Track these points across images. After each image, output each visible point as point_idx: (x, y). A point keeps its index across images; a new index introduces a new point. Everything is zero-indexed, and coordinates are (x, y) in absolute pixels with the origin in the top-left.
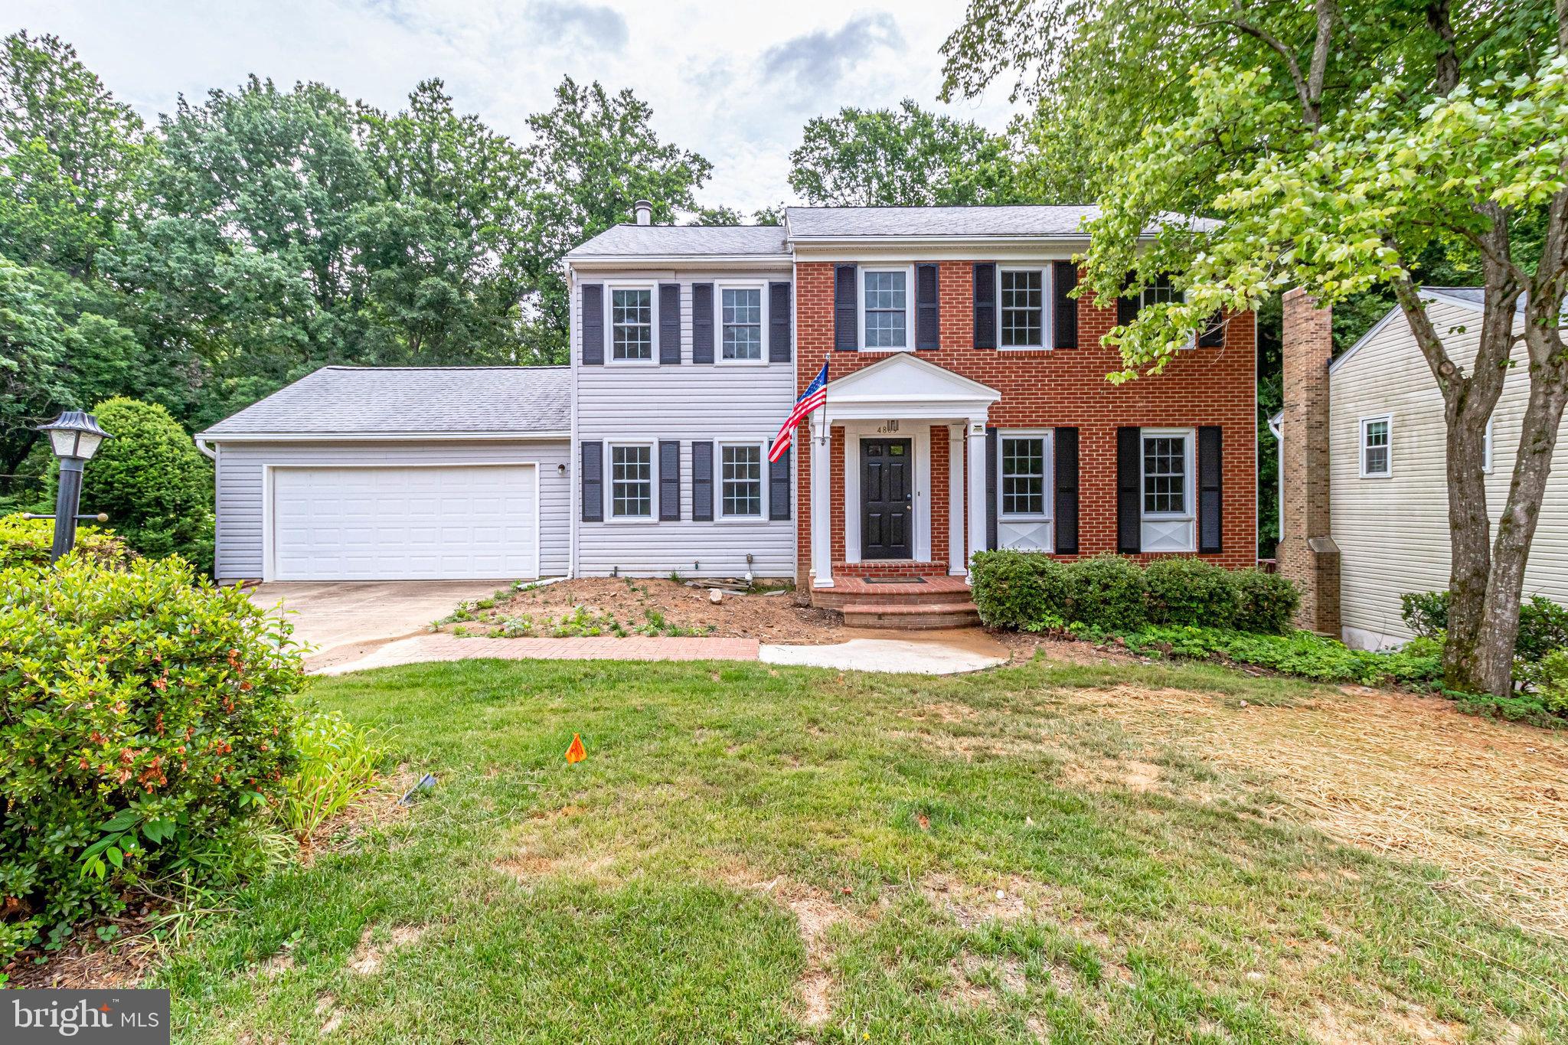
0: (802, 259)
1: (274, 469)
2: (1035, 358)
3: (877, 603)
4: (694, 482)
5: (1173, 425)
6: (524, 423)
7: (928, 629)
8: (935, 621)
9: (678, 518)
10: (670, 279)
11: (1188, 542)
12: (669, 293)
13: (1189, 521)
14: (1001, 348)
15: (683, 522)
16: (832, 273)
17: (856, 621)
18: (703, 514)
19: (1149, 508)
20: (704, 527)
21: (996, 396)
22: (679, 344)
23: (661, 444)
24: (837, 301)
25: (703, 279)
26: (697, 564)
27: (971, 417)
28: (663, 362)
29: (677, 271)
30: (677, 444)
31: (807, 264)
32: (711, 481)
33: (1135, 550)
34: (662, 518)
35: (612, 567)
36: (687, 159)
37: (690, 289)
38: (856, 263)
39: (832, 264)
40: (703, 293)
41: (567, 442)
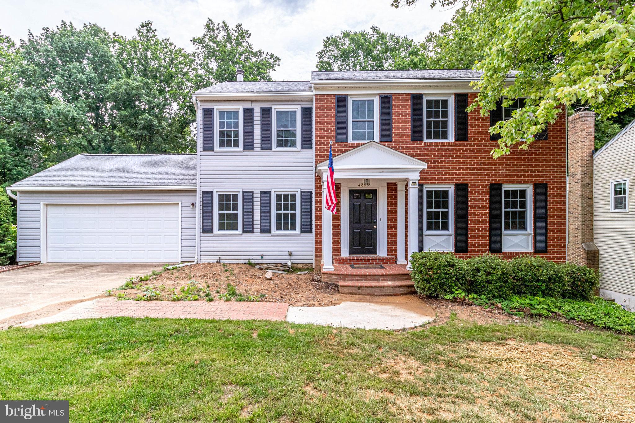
0: (318, 93)
1: (47, 205)
2: (444, 146)
3: (358, 280)
4: (261, 213)
5: (520, 183)
6: (173, 182)
7: (386, 295)
8: (390, 291)
9: (252, 232)
10: (248, 105)
11: (528, 246)
12: (249, 112)
13: (529, 235)
14: (426, 140)
15: (255, 234)
16: (334, 101)
18: (265, 230)
19: (507, 228)
20: (266, 236)
21: (424, 166)
22: (253, 140)
23: (244, 192)
24: (337, 115)
25: (266, 105)
26: (262, 256)
27: (410, 177)
28: (245, 149)
29: (252, 101)
30: (252, 192)
31: (320, 95)
32: (270, 212)
33: (500, 251)
34: (244, 232)
35: (217, 257)
36: (268, 57)
37: (259, 111)
38: (347, 95)
39: (334, 95)
40: (266, 112)
41: (194, 191)
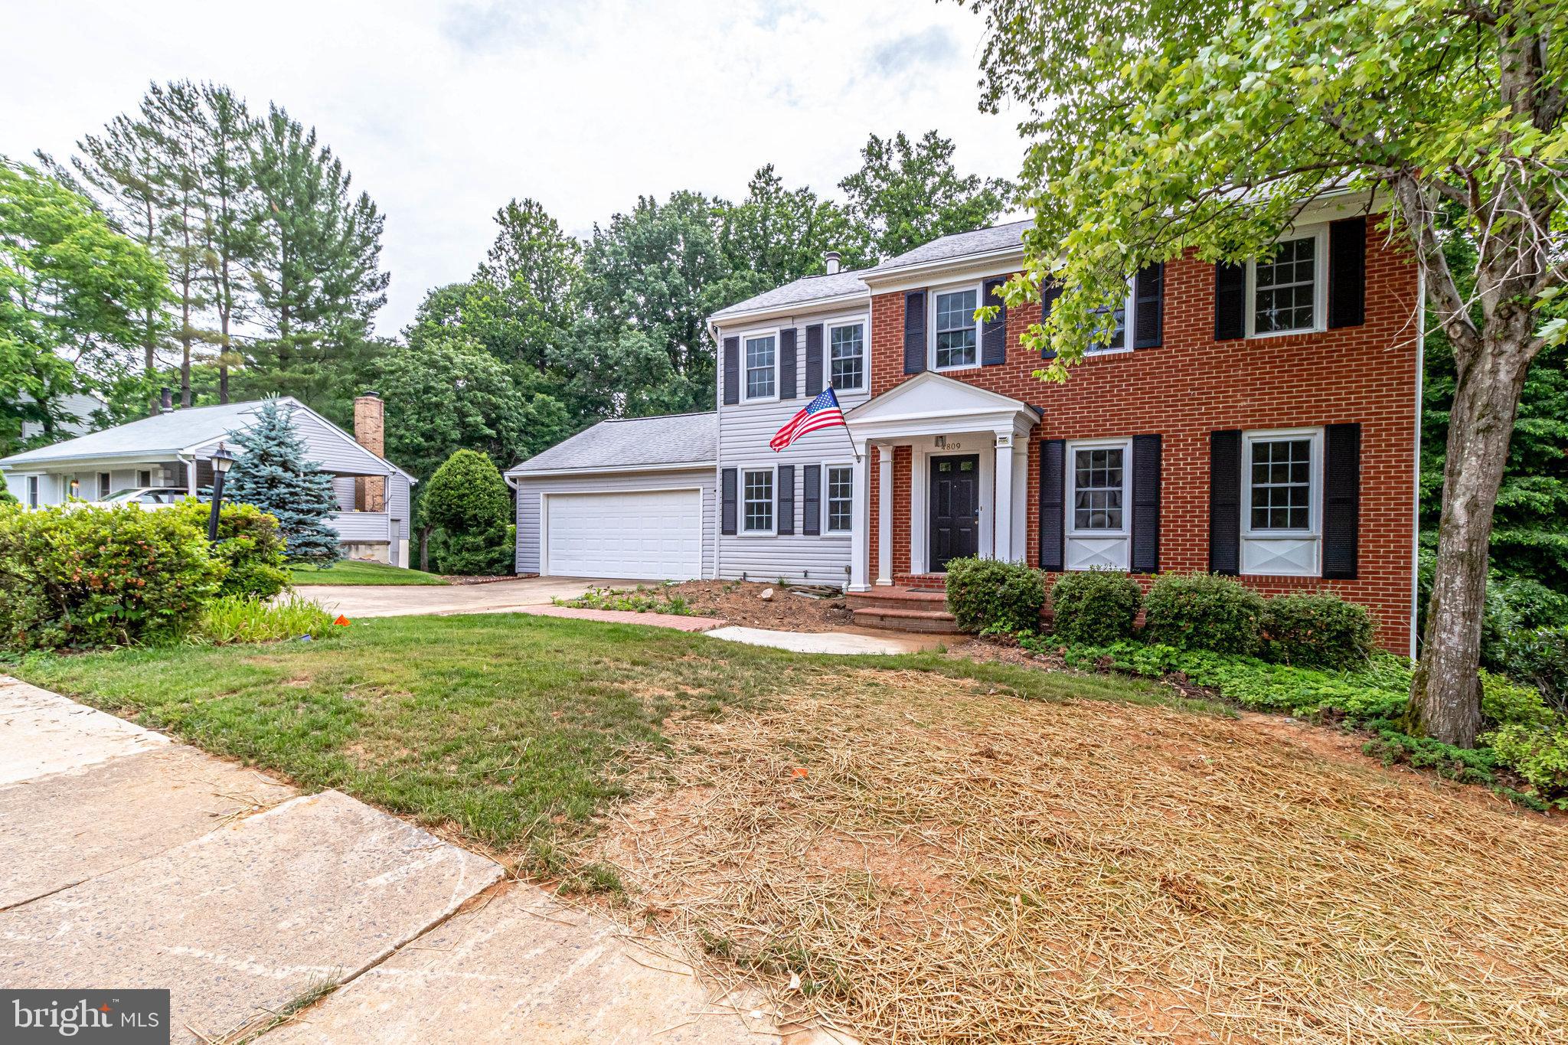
0: (877, 292)
1: (548, 496)
3: (892, 607)
4: (805, 501)
6: (694, 455)
7: (924, 633)
8: (933, 626)
9: (792, 533)
10: (788, 325)
11: (1310, 564)
12: (789, 336)
13: (1313, 539)
15: (796, 536)
16: (903, 302)
17: (863, 621)
18: (811, 529)
19: (1259, 521)
20: (812, 540)
21: (1020, 407)
22: (795, 381)
23: (780, 468)
24: (907, 327)
25: (814, 322)
26: (806, 573)
27: (996, 429)
28: (782, 398)
29: (793, 317)
30: (792, 468)
31: (881, 297)
32: (819, 500)
33: (1233, 571)
34: (780, 532)
35: (741, 573)
37: (804, 332)
38: (926, 289)
39: (903, 292)
40: (815, 332)
41: (713, 470)
